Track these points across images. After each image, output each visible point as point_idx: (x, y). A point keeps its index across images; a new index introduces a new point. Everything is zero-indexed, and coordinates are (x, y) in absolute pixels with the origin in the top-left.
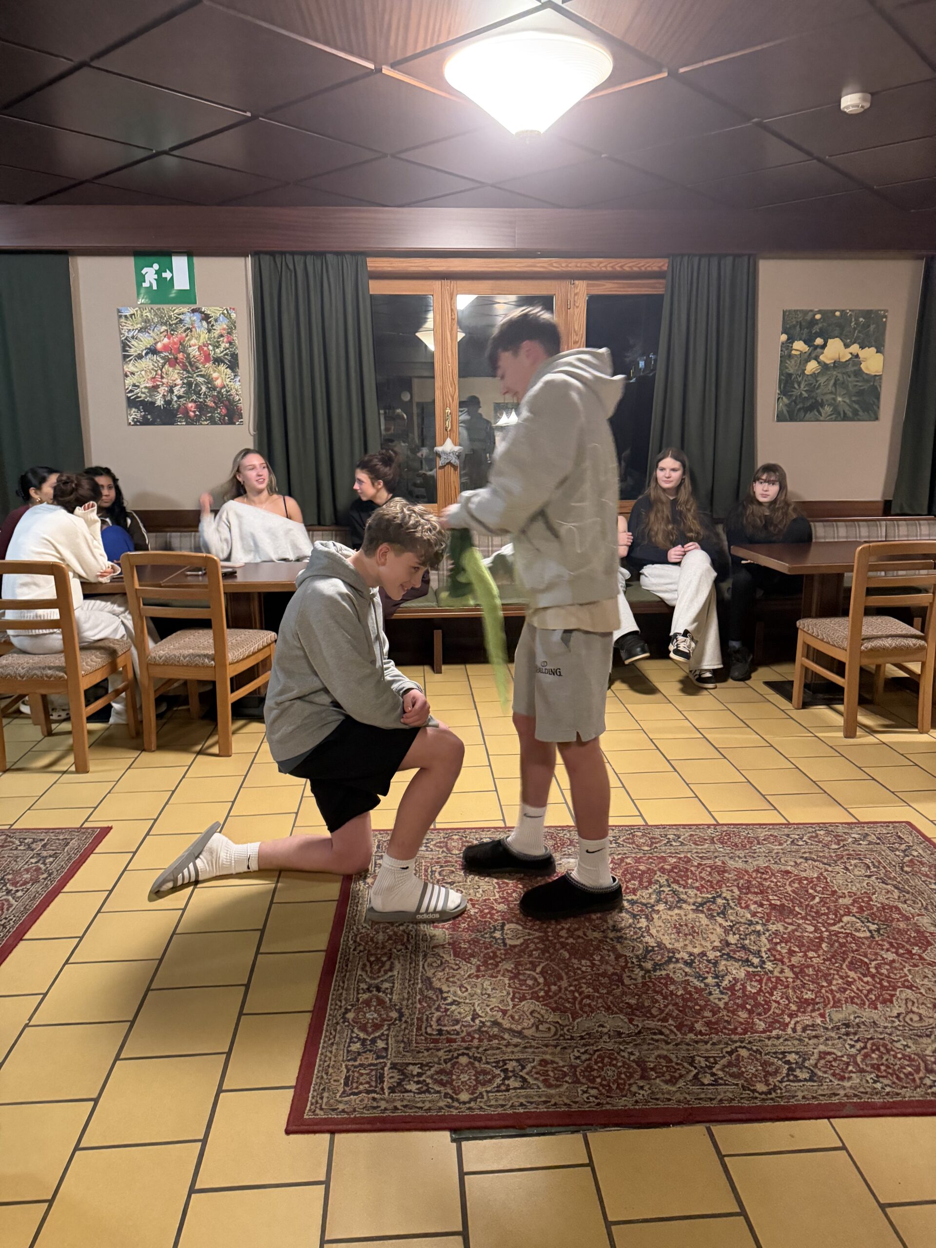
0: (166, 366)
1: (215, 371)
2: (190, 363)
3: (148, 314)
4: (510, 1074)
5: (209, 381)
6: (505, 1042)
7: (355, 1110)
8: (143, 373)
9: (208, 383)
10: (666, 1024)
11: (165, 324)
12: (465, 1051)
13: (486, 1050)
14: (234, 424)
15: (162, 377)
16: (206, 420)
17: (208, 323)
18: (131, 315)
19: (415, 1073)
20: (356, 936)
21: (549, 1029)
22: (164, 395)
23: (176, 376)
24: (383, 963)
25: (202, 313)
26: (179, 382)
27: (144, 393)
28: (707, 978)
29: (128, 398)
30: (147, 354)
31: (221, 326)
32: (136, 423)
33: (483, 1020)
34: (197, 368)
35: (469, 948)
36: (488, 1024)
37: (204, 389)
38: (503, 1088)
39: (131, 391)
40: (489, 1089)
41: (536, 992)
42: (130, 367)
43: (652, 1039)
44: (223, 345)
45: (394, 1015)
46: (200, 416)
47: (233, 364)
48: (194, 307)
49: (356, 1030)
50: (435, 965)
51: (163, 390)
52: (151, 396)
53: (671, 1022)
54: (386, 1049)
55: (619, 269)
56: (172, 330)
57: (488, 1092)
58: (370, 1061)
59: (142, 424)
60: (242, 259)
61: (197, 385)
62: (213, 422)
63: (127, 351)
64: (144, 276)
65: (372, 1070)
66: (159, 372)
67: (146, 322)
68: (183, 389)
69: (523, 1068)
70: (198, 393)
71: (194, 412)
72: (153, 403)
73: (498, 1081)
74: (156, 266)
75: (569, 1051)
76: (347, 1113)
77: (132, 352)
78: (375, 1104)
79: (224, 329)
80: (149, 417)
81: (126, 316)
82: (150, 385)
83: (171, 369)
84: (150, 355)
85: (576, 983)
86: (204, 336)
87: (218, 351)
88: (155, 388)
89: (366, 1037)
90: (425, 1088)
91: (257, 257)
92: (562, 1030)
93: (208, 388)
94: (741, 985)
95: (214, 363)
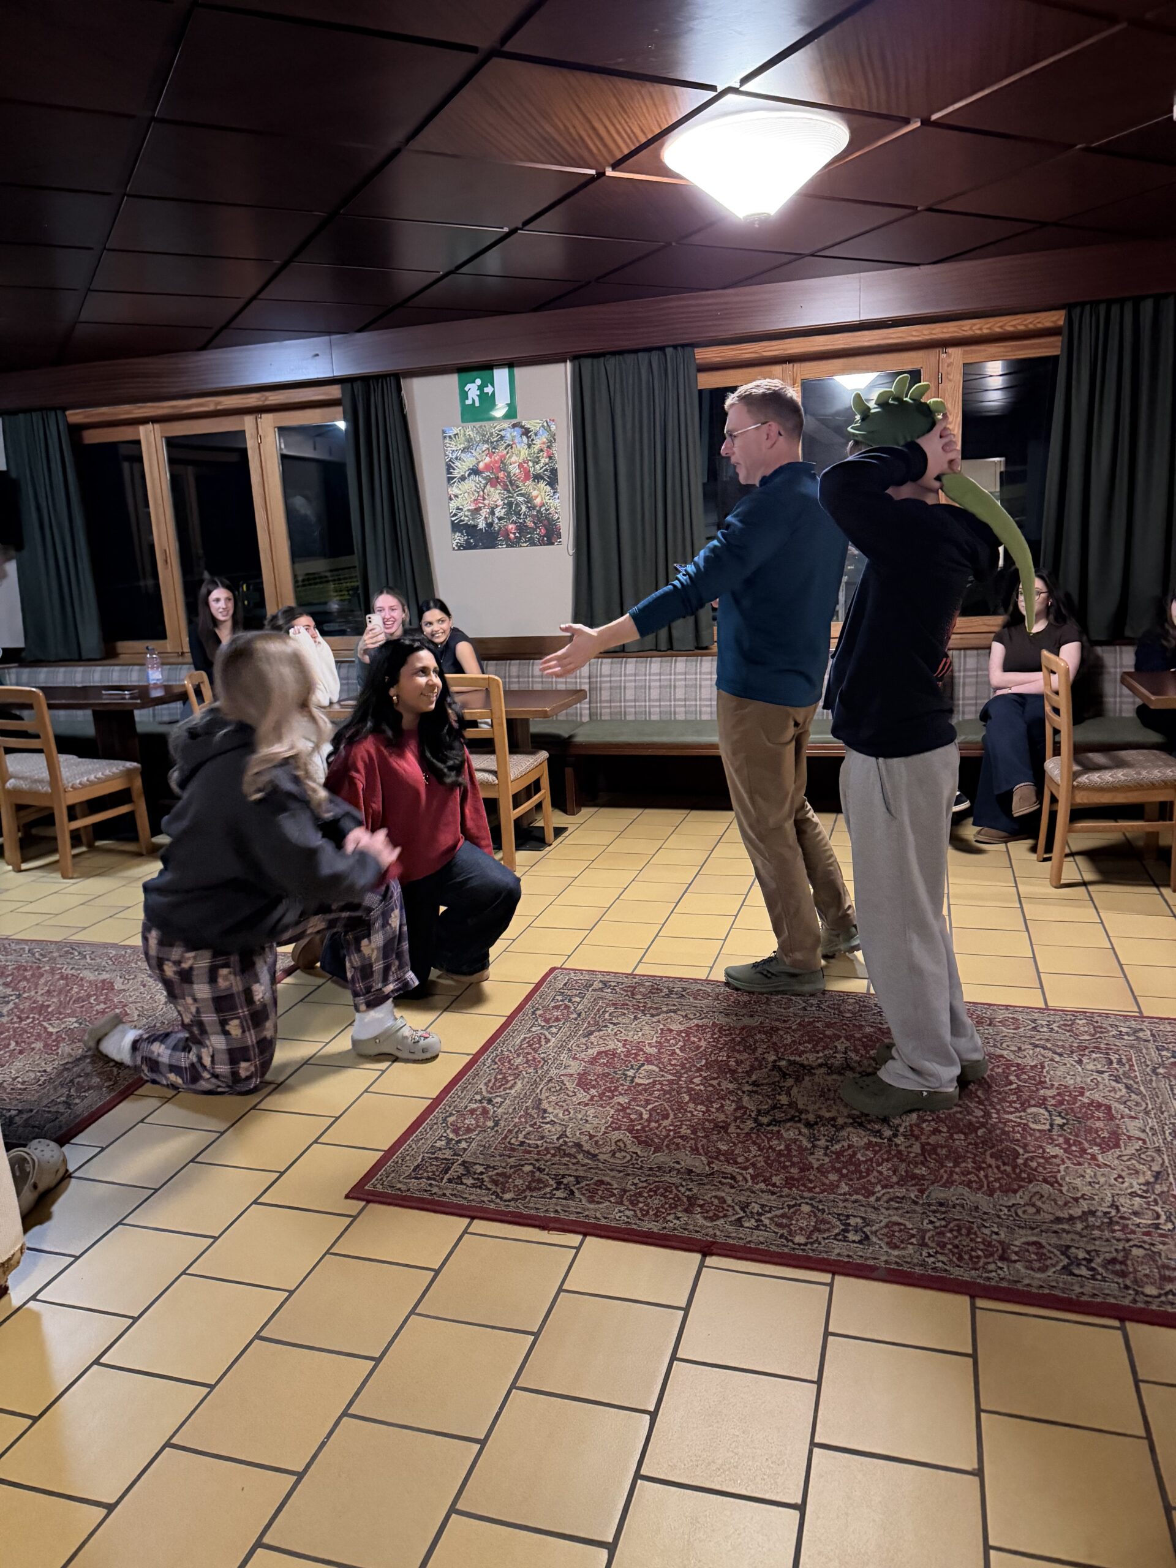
0: (488, 487)
1: (534, 489)
2: (510, 482)
3: (471, 433)
4: (562, 1186)
5: (529, 500)
6: (575, 1161)
7: (408, 1190)
8: (466, 495)
9: (528, 502)
10: (744, 1172)
11: (487, 442)
12: (535, 1162)
13: (553, 1164)
14: (553, 544)
15: (484, 499)
16: (525, 542)
17: (528, 437)
18: (455, 435)
19: (478, 1171)
20: (497, 1056)
21: (624, 1157)
22: (486, 518)
23: (497, 496)
24: (507, 1082)
25: (522, 427)
26: (500, 503)
27: (467, 516)
28: (819, 1140)
29: (453, 522)
30: (469, 475)
31: (540, 441)
32: (460, 547)
33: (567, 1139)
34: (518, 487)
35: (596, 1080)
36: (570, 1144)
37: (524, 508)
38: (548, 1196)
39: (455, 515)
40: (534, 1194)
41: (634, 1126)
42: (454, 490)
43: (720, 1182)
44: (543, 461)
45: (490, 1124)
46: (519, 538)
47: (553, 482)
48: (514, 421)
49: (448, 1131)
50: (553, 1090)
51: (484, 512)
52: (473, 519)
53: (751, 1171)
54: (465, 1150)
55: (998, 330)
56: (494, 448)
57: (531, 1196)
58: (446, 1156)
59: (465, 548)
60: (562, 365)
61: (517, 505)
62: (533, 544)
63: (451, 473)
64: (467, 393)
65: (442, 1163)
66: (481, 493)
67: (469, 442)
68: (504, 510)
69: (578, 1183)
70: (518, 514)
71: (514, 534)
72: (475, 526)
73: (548, 1190)
74: (478, 382)
75: (630, 1178)
76: (402, 1192)
77: (456, 473)
78: (429, 1188)
79: (544, 443)
80: (472, 541)
81: (450, 437)
82: (472, 507)
83: (492, 489)
84: (472, 476)
85: (679, 1123)
86: (524, 452)
87: (537, 467)
88: (477, 510)
89: (454, 1138)
90: (479, 1184)
91: (577, 362)
92: (637, 1160)
93: (528, 507)
94: (853, 1152)
95: (534, 481)
